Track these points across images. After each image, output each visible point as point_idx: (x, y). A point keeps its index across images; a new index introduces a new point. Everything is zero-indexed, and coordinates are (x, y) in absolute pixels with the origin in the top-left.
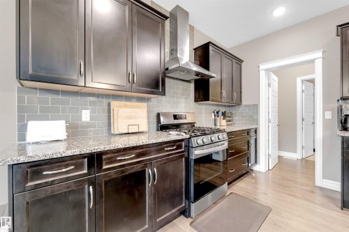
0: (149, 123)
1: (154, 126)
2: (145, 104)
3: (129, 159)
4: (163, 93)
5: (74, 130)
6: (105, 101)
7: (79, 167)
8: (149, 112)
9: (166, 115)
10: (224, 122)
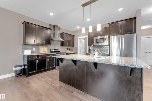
0: (48, 51)
1: (49, 52)
2: (47, 47)
3: (43, 57)
4: (51, 45)
5: (32, 52)
6: (38, 46)
7: (36, 57)
8: (48, 49)
9: (53, 49)
10: (69, 51)
